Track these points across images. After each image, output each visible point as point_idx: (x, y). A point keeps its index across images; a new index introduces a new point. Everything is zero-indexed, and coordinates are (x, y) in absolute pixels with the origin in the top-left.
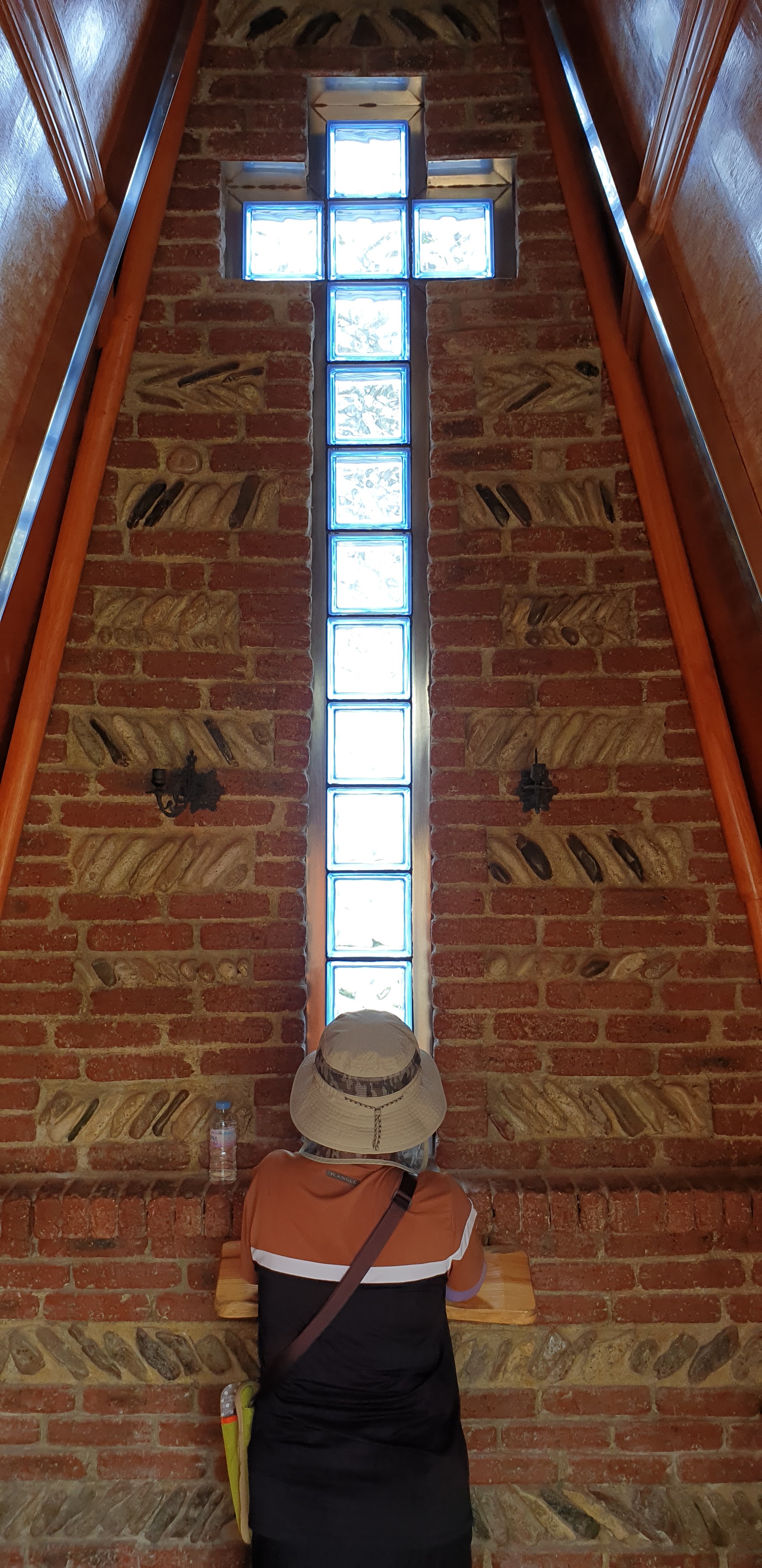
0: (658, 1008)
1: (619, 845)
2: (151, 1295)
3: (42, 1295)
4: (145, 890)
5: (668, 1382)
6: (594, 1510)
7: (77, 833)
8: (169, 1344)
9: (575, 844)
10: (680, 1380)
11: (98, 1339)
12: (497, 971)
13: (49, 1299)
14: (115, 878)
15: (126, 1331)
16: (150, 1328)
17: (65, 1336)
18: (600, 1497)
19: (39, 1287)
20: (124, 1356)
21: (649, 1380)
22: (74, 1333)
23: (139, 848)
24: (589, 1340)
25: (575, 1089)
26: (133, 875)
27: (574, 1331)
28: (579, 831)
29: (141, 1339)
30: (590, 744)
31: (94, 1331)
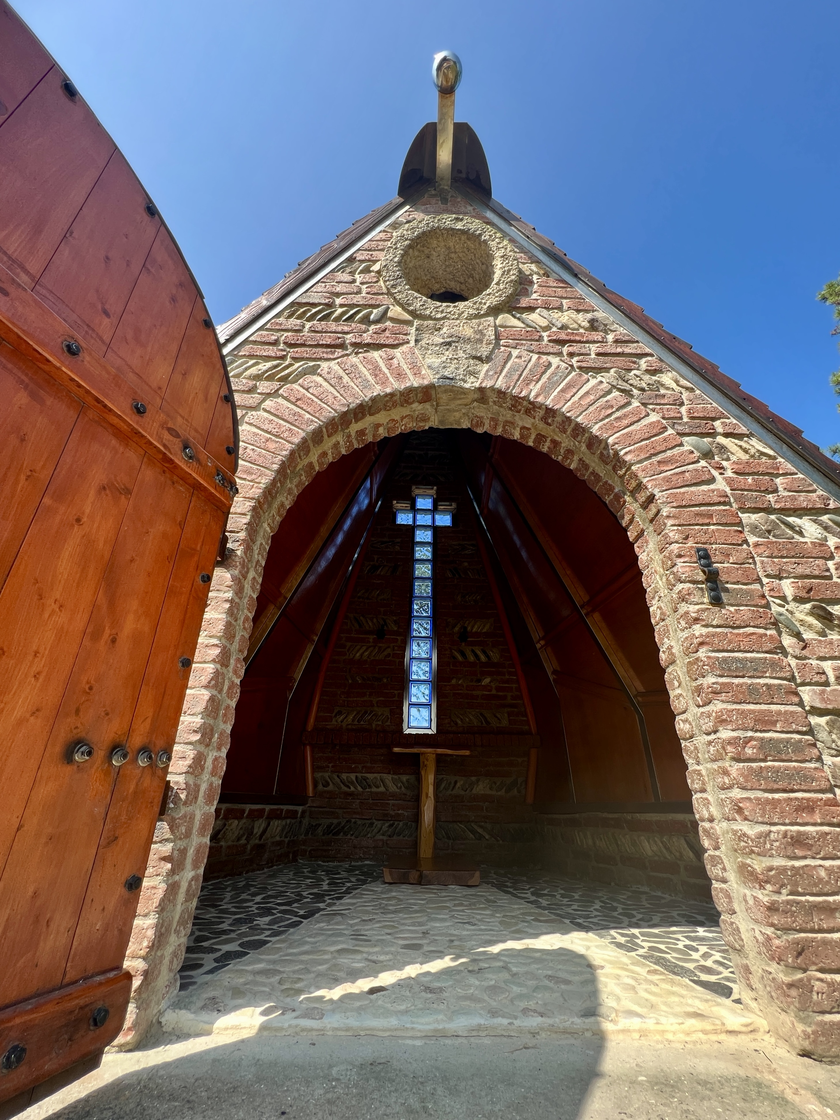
0: (494, 692)
1: (484, 652)
2: (360, 766)
3: (330, 765)
4: (365, 658)
5: (499, 793)
6: (480, 830)
7: (349, 644)
8: (365, 780)
9: (473, 651)
10: (502, 793)
11: (345, 778)
12: (454, 682)
13: (333, 767)
14: (358, 655)
15: (353, 776)
16: (359, 775)
17: (336, 777)
18: (481, 827)
19: (330, 763)
20: (352, 783)
21: (493, 793)
22: (338, 776)
23: (364, 648)
24: (478, 781)
25: (473, 713)
26: (362, 655)
27: (474, 779)
28: (474, 648)
29: (357, 777)
30: (476, 626)
31: (344, 776)
